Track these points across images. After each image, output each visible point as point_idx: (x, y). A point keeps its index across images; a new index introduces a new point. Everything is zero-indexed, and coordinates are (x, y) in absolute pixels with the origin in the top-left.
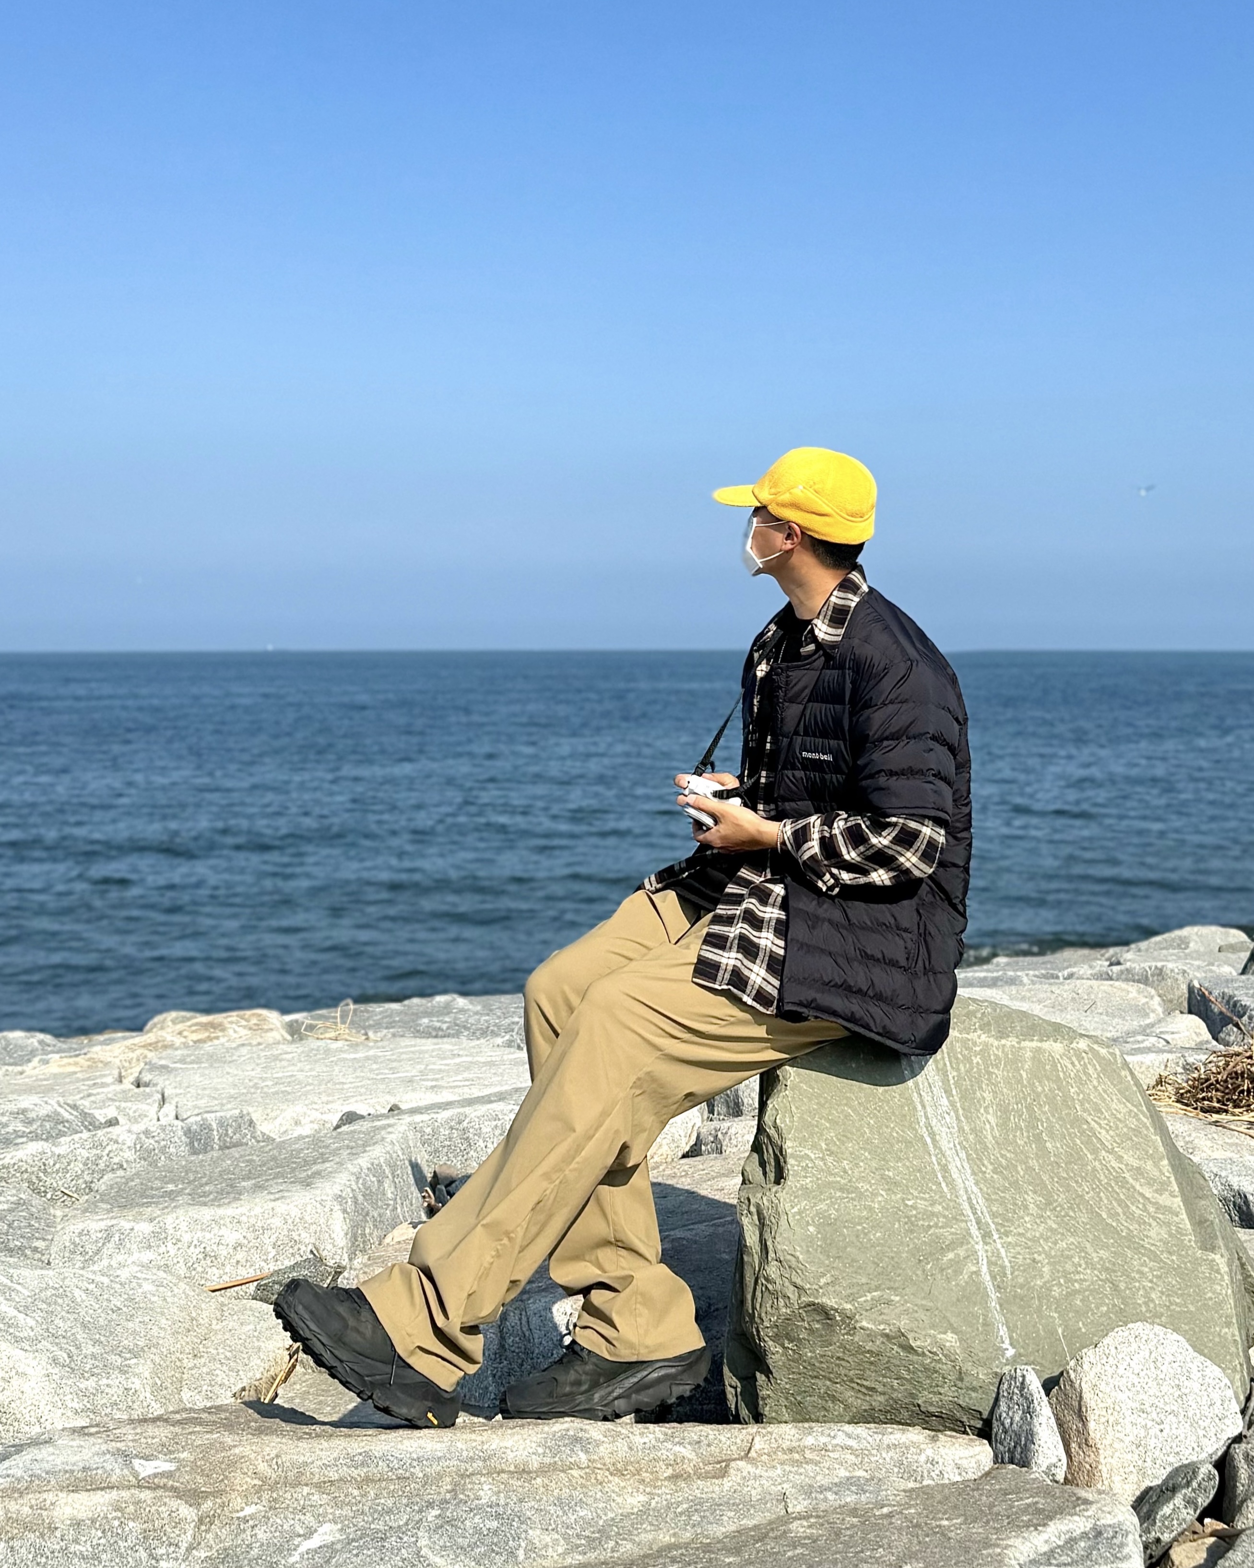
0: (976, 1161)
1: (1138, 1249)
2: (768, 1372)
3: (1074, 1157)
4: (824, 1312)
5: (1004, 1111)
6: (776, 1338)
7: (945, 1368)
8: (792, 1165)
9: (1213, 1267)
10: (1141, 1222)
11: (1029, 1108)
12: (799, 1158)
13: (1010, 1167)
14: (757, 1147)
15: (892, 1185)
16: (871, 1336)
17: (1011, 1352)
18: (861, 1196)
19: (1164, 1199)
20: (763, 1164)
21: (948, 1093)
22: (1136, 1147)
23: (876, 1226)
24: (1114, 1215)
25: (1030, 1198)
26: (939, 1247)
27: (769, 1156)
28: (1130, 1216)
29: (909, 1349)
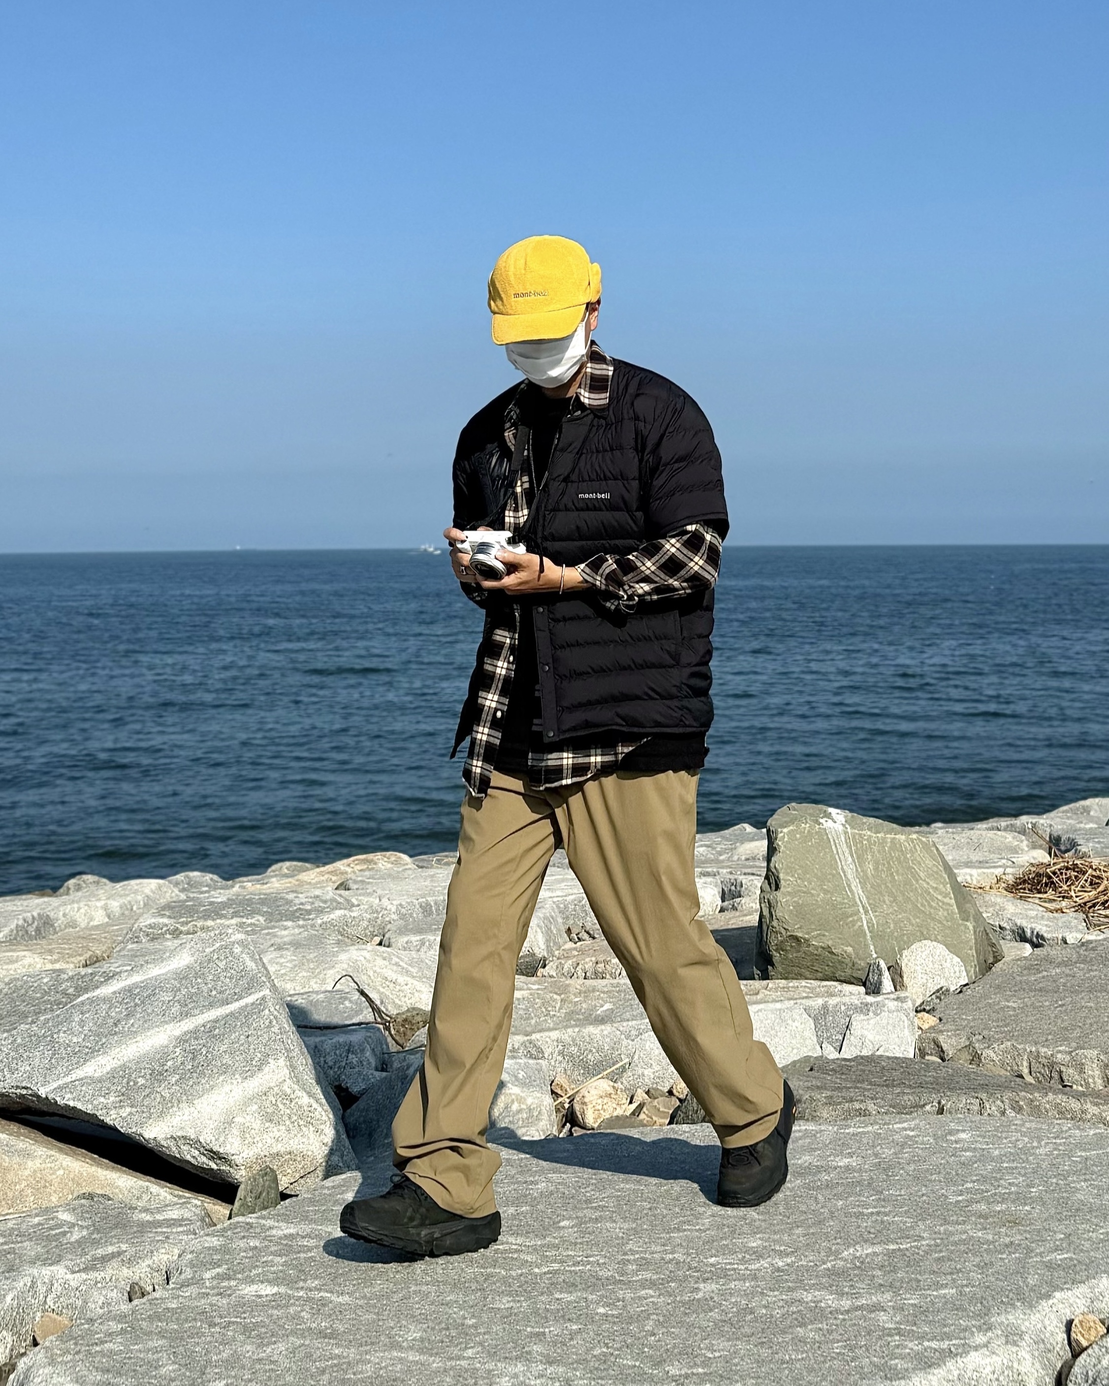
0: (863, 884)
1: (933, 919)
2: (773, 965)
3: (907, 883)
4: (797, 939)
5: (877, 864)
6: (776, 950)
7: (847, 961)
8: (782, 883)
9: (967, 928)
10: (935, 908)
11: (889, 863)
12: (785, 880)
13: (879, 886)
14: (767, 877)
15: (826, 892)
16: (816, 948)
17: (875, 956)
18: (813, 895)
19: (947, 900)
20: (770, 884)
21: (852, 856)
22: (936, 879)
23: (820, 907)
24: (922, 905)
25: (886, 898)
26: (846, 916)
27: (772, 881)
28: (931, 907)
29: (832, 953)
